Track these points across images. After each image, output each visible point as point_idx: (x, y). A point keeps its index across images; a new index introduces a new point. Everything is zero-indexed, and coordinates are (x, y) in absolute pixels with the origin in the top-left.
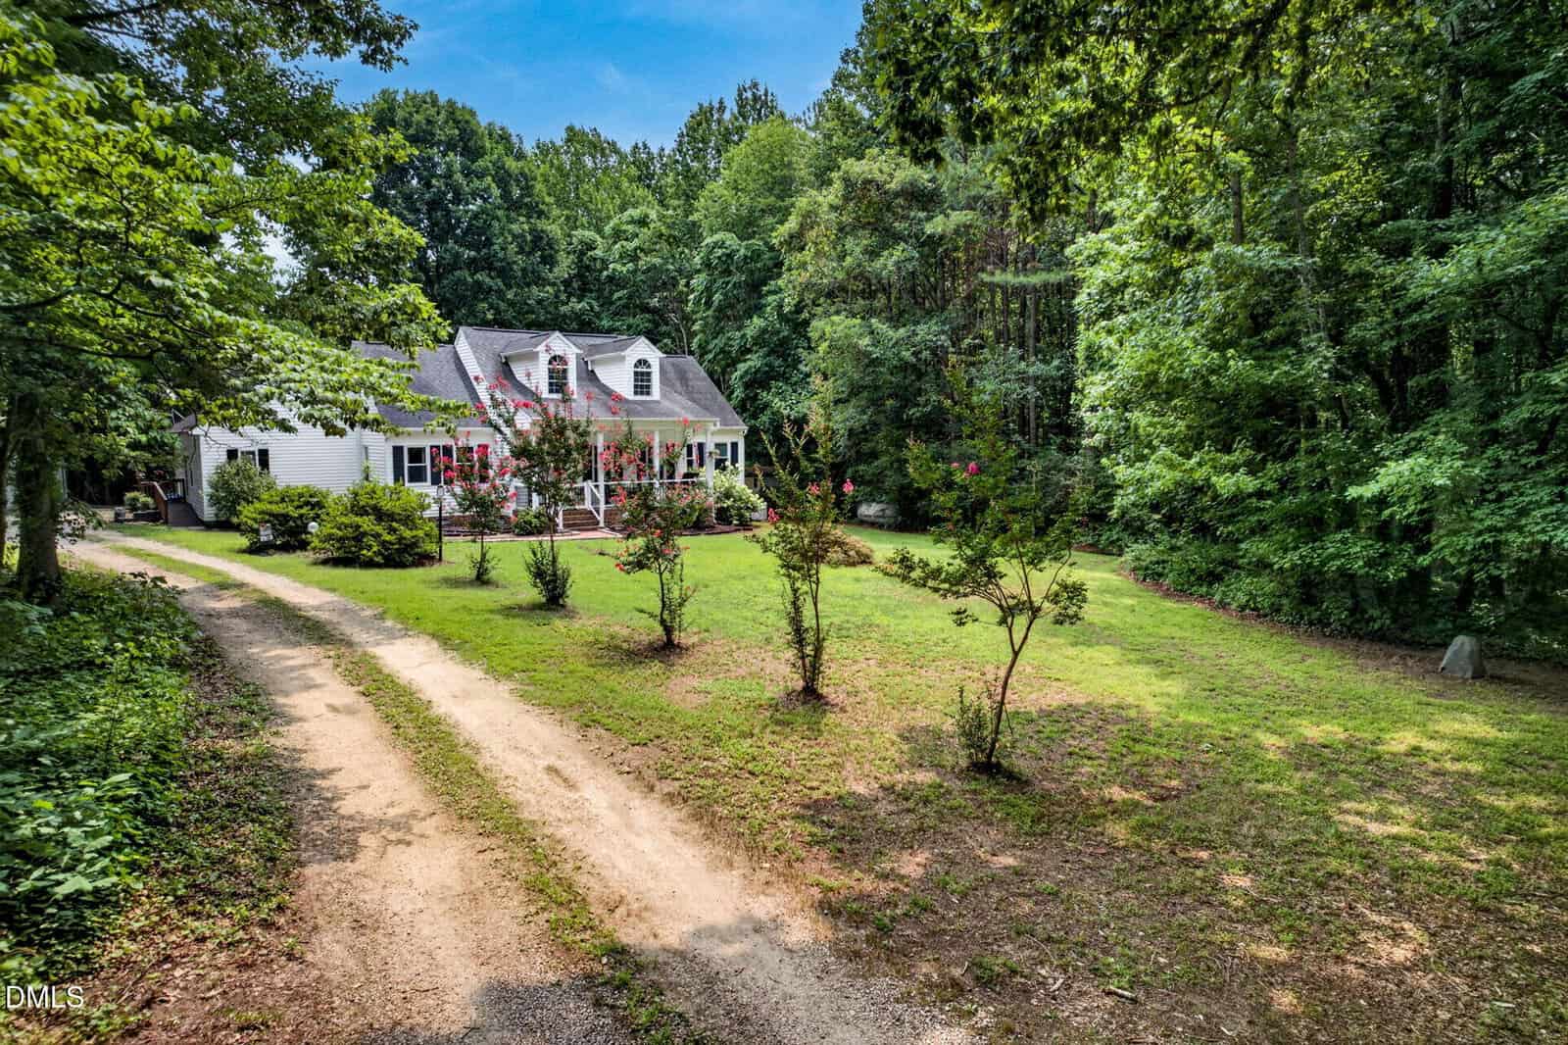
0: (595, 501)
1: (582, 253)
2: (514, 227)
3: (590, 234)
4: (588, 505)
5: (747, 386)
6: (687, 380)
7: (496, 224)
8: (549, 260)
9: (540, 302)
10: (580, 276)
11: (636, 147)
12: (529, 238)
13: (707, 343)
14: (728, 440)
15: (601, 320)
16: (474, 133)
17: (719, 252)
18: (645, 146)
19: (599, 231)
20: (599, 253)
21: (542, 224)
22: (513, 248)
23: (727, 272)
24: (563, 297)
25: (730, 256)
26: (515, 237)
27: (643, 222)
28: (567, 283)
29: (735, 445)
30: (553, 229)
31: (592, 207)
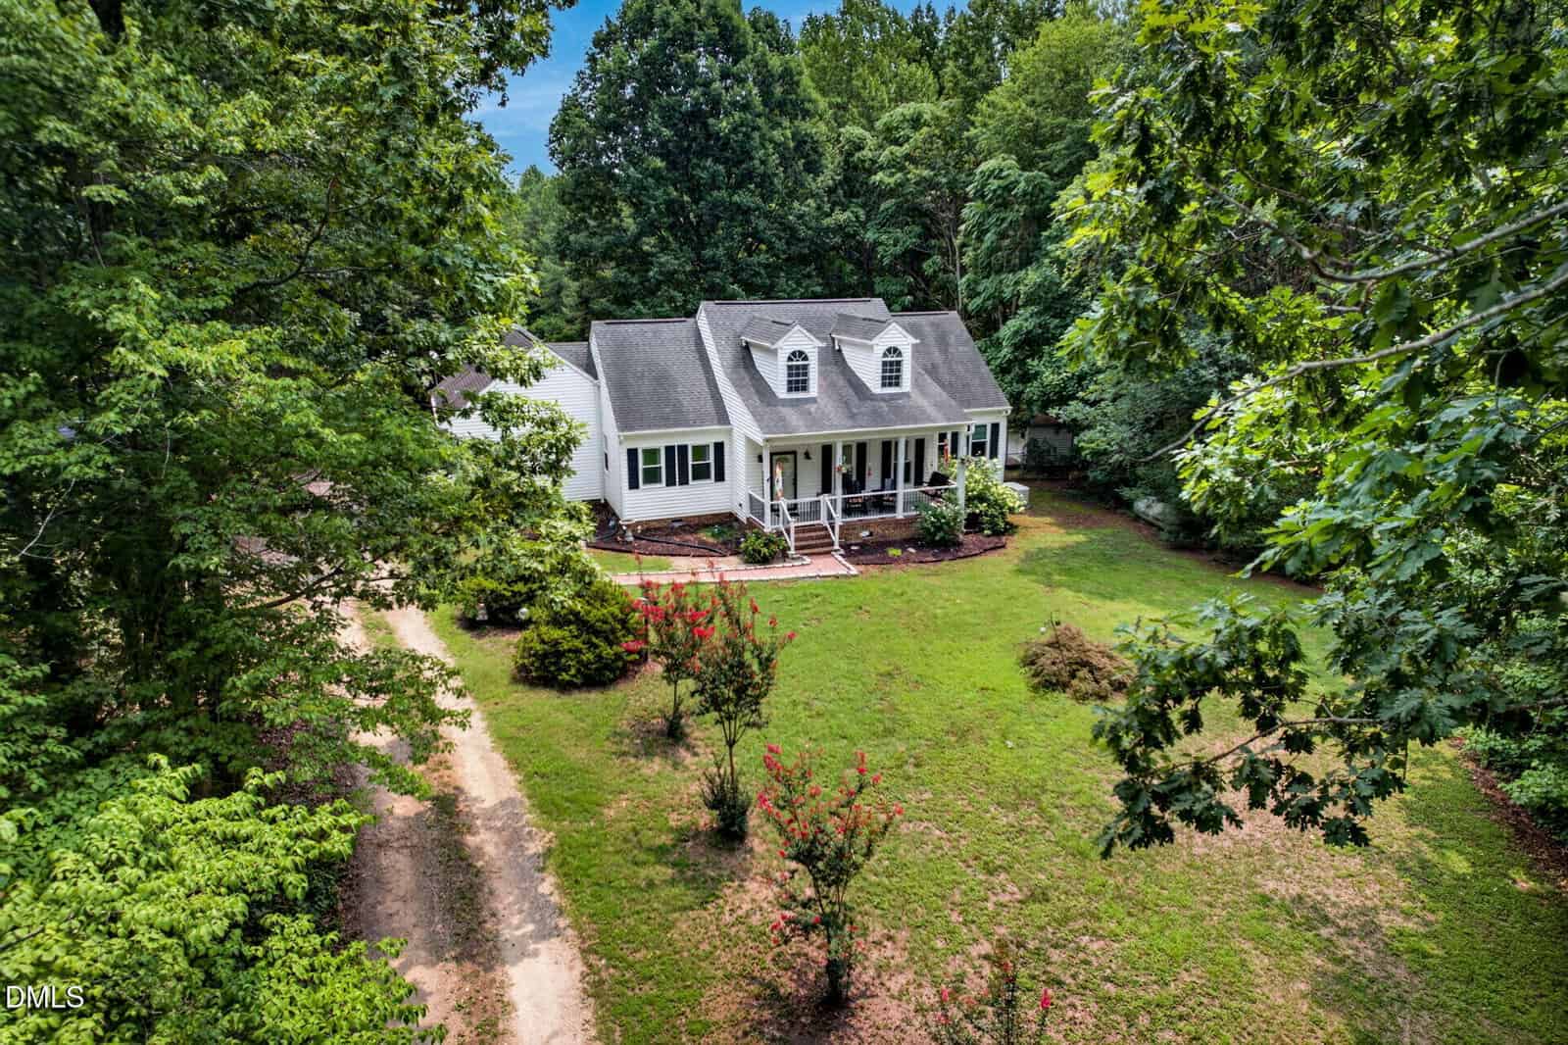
0: (830, 517)
1: (850, 154)
2: (776, 134)
3: (858, 131)
4: (824, 521)
5: (1016, 347)
6: (947, 345)
7: (756, 135)
8: (813, 168)
9: (800, 217)
10: (847, 180)
11: (918, 10)
12: (792, 144)
13: (976, 282)
14: (988, 421)
15: (866, 230)
16: (736, 29)
17: (994, 184)
18: (929, 8)
19: (871, 128)
20: (866, 153)
21: (806, 126)
22: (775, 159)
23: (1005, 205)
24: (827, 208)
25: (1008, 189)
26: (777, 145)
27: (916, 122)
28: (831, 191)
29: (995, 427)
30: (818, 129)
31: (865, 94)
